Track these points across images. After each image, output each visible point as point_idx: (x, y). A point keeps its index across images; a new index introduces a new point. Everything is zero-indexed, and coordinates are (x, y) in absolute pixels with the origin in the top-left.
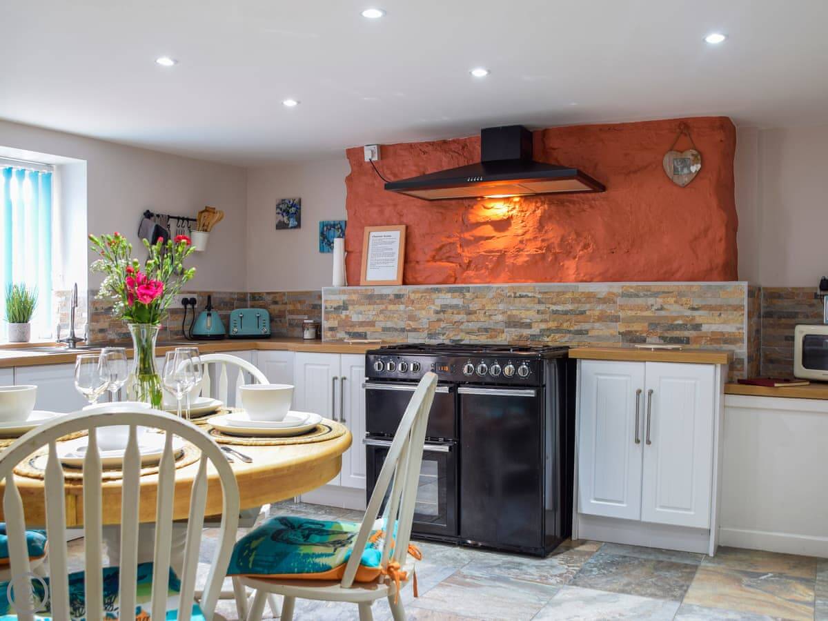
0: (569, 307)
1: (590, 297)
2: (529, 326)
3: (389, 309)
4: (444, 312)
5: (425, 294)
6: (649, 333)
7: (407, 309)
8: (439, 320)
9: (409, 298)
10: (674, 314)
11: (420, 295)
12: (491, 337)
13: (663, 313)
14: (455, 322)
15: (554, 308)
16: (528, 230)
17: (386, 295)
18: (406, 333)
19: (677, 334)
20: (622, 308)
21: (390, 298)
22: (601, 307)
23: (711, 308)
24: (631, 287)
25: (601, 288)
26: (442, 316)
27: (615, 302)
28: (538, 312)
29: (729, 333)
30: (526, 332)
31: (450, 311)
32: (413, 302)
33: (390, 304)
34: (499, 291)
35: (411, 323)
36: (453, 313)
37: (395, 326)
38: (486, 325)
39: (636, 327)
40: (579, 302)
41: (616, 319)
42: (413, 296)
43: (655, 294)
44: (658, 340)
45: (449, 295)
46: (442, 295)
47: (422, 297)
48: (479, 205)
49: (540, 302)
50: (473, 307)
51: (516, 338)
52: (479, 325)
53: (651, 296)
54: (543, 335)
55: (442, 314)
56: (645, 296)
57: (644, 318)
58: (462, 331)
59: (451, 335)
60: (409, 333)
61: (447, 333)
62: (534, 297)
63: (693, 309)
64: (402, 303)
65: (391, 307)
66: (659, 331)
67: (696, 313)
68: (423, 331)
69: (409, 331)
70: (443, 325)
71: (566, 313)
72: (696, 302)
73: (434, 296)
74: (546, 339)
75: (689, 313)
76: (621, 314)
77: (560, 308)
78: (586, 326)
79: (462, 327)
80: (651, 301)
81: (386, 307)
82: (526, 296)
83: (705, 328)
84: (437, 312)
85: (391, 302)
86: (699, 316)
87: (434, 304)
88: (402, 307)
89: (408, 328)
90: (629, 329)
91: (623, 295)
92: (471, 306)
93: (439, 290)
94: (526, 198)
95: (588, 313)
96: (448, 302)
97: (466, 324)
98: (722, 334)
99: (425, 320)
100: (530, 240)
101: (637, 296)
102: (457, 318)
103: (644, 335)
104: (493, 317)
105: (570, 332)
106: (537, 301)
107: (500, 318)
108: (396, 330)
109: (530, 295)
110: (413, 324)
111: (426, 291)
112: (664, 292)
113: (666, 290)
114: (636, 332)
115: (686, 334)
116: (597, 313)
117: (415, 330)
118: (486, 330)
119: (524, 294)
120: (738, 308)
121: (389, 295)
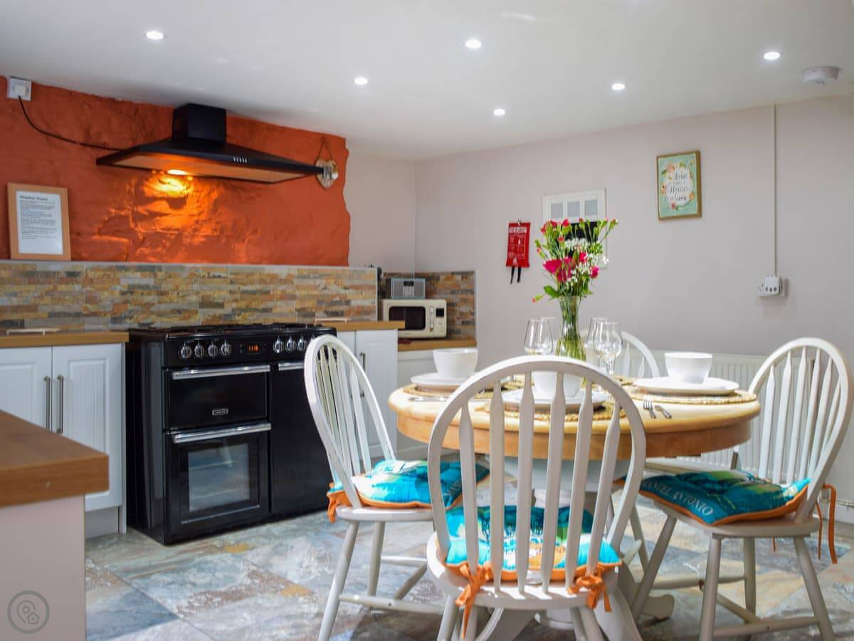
0: (258, 287)
1: (274, 278)
2: (221, 306)
3: (59, 289)
4: (132, 293)
5: (107, 273)
6: (317, 309)
7: (84, 290)
8: (126, 302)
9: (87, 276)
10: (334, 293)
11: (102, 274)
12: (185, 318)
13: (326, 292)
14: (145, 304)
15: (243, 288)
16: (203, 211)
17: (54, 273)
18: (82, 318)
19: (335, 308)
20: (298, 287)
21: (60, 276)
22: (282, 287)
23: (356, 287)
24: (304, 270)
25: (282, 270)
26: (129, 297)
27: (292, 283)
28: (231, 292)
29: (367, 307)
30: (219, 312)
31: (140, 291)
32: (92, 281)
33: (61, 283)
34: (193, 271)
35: (89, 306)
36: (142, 294)
37: (67, 310)
38: (179, 306)
39: (308, 304)
40: (265, 282)
41: (293, 297)
42: (91, 274)
43: (321, 276)
44: (323, 314)
45: (138, 274)
46: (129, 274)
47: (104, 275)
48: (155, 179)
49: (232, 282)
50: (164, 287)
51: (209, 318)
52: (172, 306)
53: (318, 278)
54: (235, 314)
55: (129, 295)
56: (315, 277)
57: (313, 296)
58: (152, 313)
59: (140, 317)
60: (86, 319)
61: (135, 316)
62: (227, 278)
63: (345, 288)
64: (77, 283)
65: (62, 288)
66: (324, 306)
67: (347, 292)
68: (105, 315)
69: (87, 315)
70: (130, 307)
71: (254, 293)
72: (347, 283)
73: (119, 275)
74: (237, 318)
75: (343, 292)
76: (297, 293)
77: (249, 288)
78: (270, 304)
79: (153, 309)
80: (318, 282)
81: (55, 288)
82: (219, 277)
83: (353, 303)
84: (123, 293)
85: (62, 281)
86: (350, 294)
87: (119, 284)
88: (77, 287)
89: (85, 313)
90: (304, 306)
91: (299, 277)
92: (163, 286)
93: (126, 269)
94: (200, 178)
95: (272, 292)
96: (137, 282)
97: (157, 305)
98: (363, 307)
99: (108, 303)
100: (205, 221)
101: (308, 277)
102: (148, 299)
103: (314, 310)
104: (187, 298)
105: (257, 310)
106: (229, 281)
107: (194, 298)
108: (68, 315)
109: (223, 275)
110: (92, 308)
111: (110, 269)
112: (327, 275)
113: (328, 273)
114: (308, 308)
115: (341, 308)
116: (279, 292)
117: (95, 314)
118: (179, 312)
119: (217, 274)
120: (372, 287)
121: (58, 273)
